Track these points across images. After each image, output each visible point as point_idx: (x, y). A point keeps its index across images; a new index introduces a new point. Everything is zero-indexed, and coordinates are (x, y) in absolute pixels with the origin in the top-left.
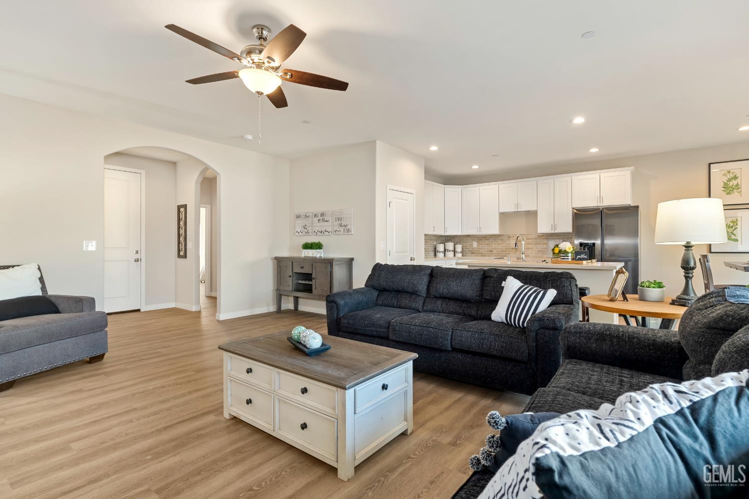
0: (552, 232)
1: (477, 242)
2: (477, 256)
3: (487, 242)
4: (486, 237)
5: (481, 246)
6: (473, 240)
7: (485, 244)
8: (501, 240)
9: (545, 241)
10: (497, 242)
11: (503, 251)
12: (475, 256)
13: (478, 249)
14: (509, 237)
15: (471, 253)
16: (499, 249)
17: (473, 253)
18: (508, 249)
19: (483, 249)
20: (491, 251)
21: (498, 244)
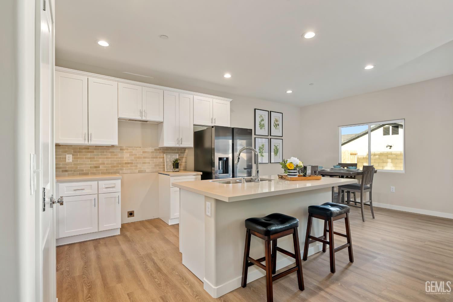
0: (178, 146)
1: (73, 155)
2: (73, 175)
3: (89, 155)
4: (88, 149)
5: (79, 161)
6: (66, 152)
7: (86, 158)
8: (111, 152)
9: (162, 155)
10: (105, 155)
11: (114, 167)
12: (69, 175)
13: (74, 164)
14: (121, 150)
15: (63, 171)
16: (107, 164)
17: (66, 171)
18: (120, 164)
19: (82, 164)
20: (96, 167)
21: (107, 158)
